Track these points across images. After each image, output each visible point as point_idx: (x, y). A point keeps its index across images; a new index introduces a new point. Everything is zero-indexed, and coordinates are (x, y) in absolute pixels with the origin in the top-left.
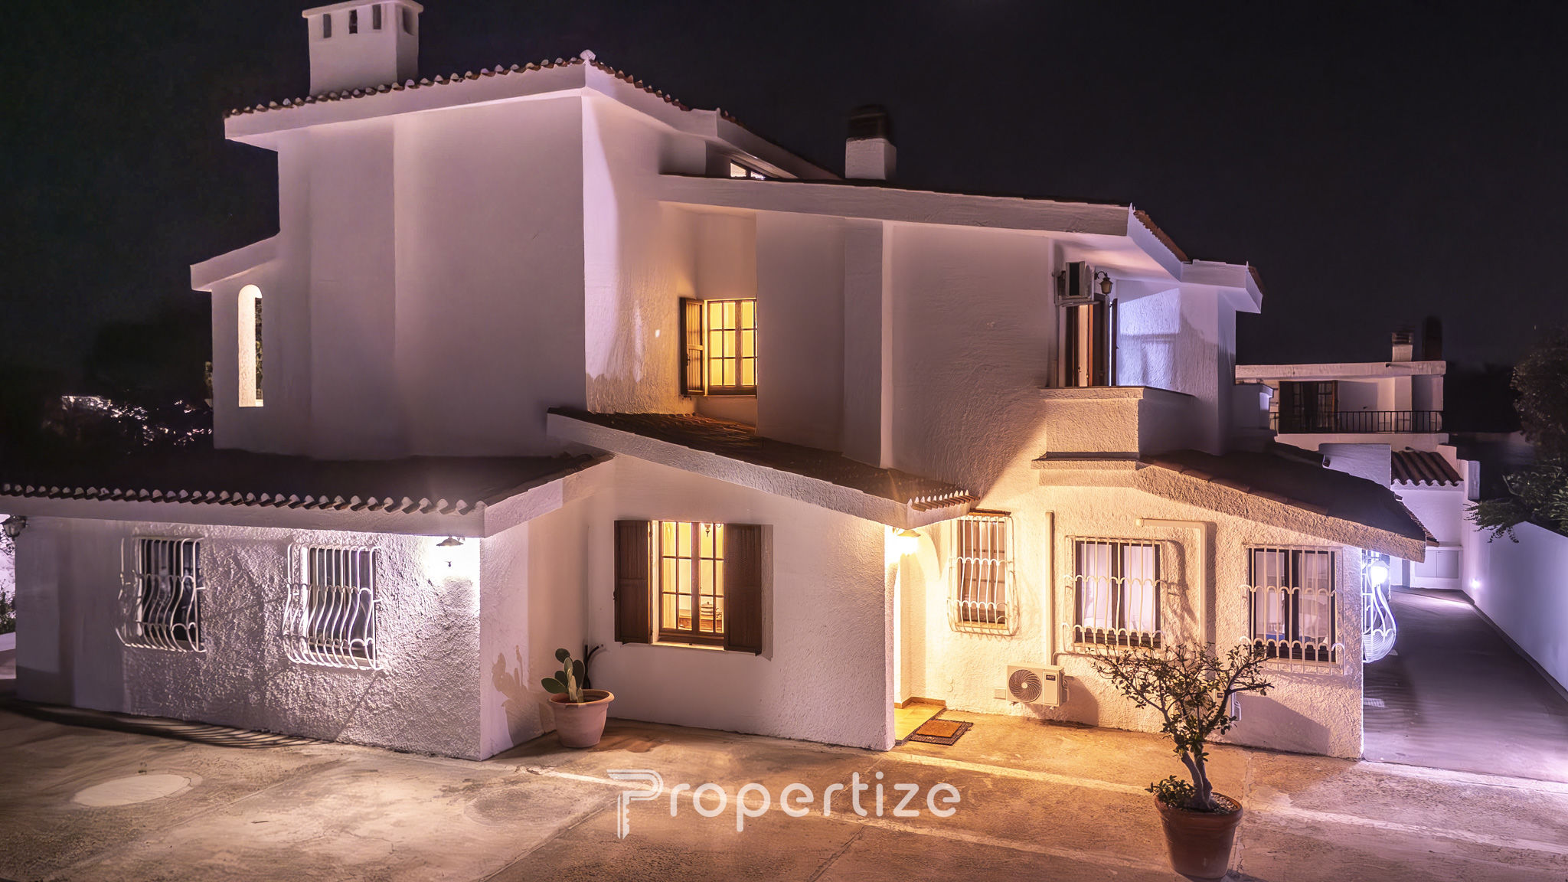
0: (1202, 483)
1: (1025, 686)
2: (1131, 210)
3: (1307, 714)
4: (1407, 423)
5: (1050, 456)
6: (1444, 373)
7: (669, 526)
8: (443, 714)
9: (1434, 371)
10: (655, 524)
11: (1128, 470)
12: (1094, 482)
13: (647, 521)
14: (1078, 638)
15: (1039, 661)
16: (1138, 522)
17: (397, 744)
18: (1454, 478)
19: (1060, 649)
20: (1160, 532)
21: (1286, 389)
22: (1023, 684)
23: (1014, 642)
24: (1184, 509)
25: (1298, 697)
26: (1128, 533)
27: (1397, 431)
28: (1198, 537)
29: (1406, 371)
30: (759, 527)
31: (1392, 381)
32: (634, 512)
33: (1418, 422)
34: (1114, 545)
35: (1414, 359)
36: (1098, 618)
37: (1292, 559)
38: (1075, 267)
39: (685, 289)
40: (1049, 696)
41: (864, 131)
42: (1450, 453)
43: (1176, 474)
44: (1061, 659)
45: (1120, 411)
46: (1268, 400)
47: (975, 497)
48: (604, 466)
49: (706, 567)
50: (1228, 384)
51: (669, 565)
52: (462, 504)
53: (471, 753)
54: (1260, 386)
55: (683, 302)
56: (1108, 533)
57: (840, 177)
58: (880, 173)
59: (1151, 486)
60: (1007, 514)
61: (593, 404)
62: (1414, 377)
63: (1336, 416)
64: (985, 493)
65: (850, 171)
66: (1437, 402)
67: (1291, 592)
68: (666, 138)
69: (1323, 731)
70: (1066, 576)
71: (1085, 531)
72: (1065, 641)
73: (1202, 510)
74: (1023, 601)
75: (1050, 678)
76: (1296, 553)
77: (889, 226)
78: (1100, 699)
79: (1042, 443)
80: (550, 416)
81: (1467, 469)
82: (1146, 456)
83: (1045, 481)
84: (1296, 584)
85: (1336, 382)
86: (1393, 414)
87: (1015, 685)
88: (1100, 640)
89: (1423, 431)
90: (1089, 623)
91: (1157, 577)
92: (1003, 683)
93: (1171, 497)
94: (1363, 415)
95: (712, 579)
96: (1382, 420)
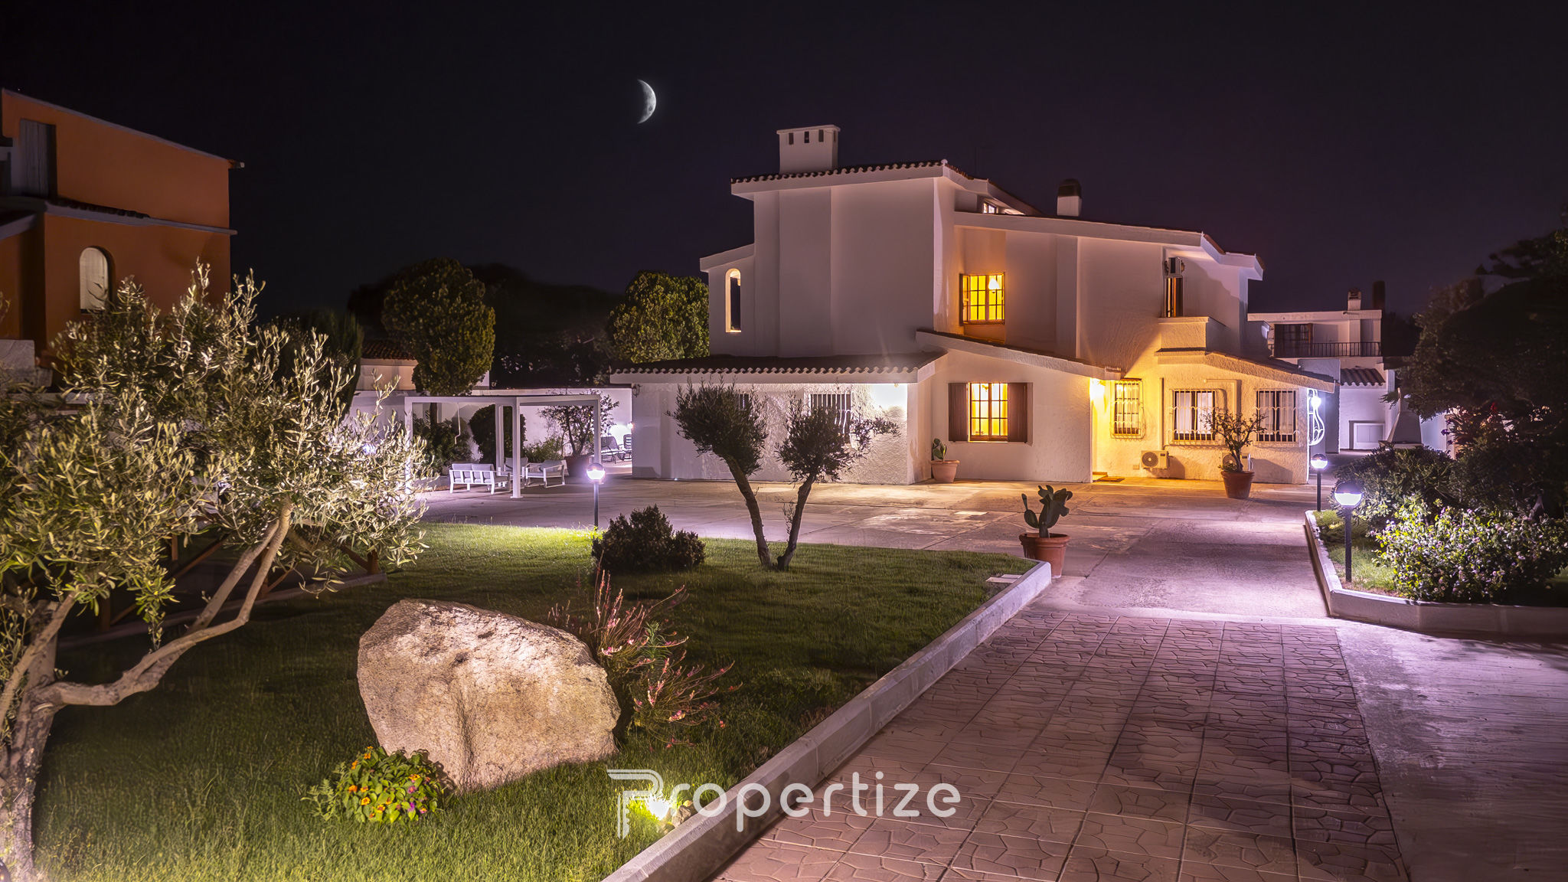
0: (1235, 360)
1: (1150, 459)
2: (1202, 234)
3: (1283, 466)
4: (1357, 351)
5: (1162, 350)
6: (1381, 317)
7: (975, 386)
8: (887, 466)
9: (1375, 316)
10: (968, 386)
11: (1201, 355)
12: (1185, 362)
13: (965, 384)
14: (1176, 437)
15: (1155, 445)
16: (1205, 381)
17: (863, 481)
18: (1380, 380)
19: (1167, 443)
20: (1215, 385)
21: (1279, 329)
22: (1149, 459)
23: (1143, 442)
24: (1228, 373)
25: (1279, 458)
26: (1200, 387)
27: (1350, 356)
28: (1233, 386)
29: (1356, 317)
30: (1025, 384)
31: (1348, 323)
32: (958, 378)
33: (1365, 349)
34: (1193, 393)
35: (1362, 309)
36: (1185, 427)
37: (1276, 396)
38: (1173, 260)
39: (961, 270)
40: (1162, 464)
41: (1068, 192)
42: (1380, 367)
43: (1223, 356)
44: (1167, 449)
45: (1197, 328)
46: (1266, 331)
47: (1124, 371)
48: (945, 357)
49: (995, 405)
50: (1244, 319)
51: (976, 405)
52: (906, 369)
53: (902, 482)
54: (1262, 323)
55: (961, 276)
56: (1190, 387)
57: (1055, 215)
58: (1077, 214)
59: (1212, 363)
60: (1140, 380)
61: (936, 329)
62: (1361, 320)
63: (1311, 347)
64: (1129, 370)
65: (1059, 212)
66: (1377, 336)
67: (1276, 409)
68: (957, 192)
69: (1290, 473)
70: (1169, 408)
71: (1179, 387)
72: (1169, 438)
73: (1236, 373)
74: (1148, 421)
75: (1162, 455)
76: (1278, 392)
77: (1080, 238)
78: (1185, 465)
79: (1159, 343)
80: (918, 333)
81: (1388, 375)
82: (1208, 350)
83: (1160, 362)
84: (1278, 405)
85: (1312, 324)
86: (1348, 345)
87: (1145, 460)
88: (1187, 438)
89: (1367, 356)
90: (1180, 431)
91: (1214, 405)
92: (1139, 460)
93: (1221, 367)
94: (1328, 345)
95: (1000, 409)
96: (1340, 349)
